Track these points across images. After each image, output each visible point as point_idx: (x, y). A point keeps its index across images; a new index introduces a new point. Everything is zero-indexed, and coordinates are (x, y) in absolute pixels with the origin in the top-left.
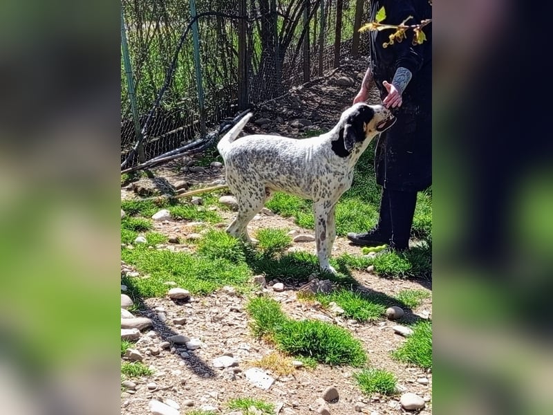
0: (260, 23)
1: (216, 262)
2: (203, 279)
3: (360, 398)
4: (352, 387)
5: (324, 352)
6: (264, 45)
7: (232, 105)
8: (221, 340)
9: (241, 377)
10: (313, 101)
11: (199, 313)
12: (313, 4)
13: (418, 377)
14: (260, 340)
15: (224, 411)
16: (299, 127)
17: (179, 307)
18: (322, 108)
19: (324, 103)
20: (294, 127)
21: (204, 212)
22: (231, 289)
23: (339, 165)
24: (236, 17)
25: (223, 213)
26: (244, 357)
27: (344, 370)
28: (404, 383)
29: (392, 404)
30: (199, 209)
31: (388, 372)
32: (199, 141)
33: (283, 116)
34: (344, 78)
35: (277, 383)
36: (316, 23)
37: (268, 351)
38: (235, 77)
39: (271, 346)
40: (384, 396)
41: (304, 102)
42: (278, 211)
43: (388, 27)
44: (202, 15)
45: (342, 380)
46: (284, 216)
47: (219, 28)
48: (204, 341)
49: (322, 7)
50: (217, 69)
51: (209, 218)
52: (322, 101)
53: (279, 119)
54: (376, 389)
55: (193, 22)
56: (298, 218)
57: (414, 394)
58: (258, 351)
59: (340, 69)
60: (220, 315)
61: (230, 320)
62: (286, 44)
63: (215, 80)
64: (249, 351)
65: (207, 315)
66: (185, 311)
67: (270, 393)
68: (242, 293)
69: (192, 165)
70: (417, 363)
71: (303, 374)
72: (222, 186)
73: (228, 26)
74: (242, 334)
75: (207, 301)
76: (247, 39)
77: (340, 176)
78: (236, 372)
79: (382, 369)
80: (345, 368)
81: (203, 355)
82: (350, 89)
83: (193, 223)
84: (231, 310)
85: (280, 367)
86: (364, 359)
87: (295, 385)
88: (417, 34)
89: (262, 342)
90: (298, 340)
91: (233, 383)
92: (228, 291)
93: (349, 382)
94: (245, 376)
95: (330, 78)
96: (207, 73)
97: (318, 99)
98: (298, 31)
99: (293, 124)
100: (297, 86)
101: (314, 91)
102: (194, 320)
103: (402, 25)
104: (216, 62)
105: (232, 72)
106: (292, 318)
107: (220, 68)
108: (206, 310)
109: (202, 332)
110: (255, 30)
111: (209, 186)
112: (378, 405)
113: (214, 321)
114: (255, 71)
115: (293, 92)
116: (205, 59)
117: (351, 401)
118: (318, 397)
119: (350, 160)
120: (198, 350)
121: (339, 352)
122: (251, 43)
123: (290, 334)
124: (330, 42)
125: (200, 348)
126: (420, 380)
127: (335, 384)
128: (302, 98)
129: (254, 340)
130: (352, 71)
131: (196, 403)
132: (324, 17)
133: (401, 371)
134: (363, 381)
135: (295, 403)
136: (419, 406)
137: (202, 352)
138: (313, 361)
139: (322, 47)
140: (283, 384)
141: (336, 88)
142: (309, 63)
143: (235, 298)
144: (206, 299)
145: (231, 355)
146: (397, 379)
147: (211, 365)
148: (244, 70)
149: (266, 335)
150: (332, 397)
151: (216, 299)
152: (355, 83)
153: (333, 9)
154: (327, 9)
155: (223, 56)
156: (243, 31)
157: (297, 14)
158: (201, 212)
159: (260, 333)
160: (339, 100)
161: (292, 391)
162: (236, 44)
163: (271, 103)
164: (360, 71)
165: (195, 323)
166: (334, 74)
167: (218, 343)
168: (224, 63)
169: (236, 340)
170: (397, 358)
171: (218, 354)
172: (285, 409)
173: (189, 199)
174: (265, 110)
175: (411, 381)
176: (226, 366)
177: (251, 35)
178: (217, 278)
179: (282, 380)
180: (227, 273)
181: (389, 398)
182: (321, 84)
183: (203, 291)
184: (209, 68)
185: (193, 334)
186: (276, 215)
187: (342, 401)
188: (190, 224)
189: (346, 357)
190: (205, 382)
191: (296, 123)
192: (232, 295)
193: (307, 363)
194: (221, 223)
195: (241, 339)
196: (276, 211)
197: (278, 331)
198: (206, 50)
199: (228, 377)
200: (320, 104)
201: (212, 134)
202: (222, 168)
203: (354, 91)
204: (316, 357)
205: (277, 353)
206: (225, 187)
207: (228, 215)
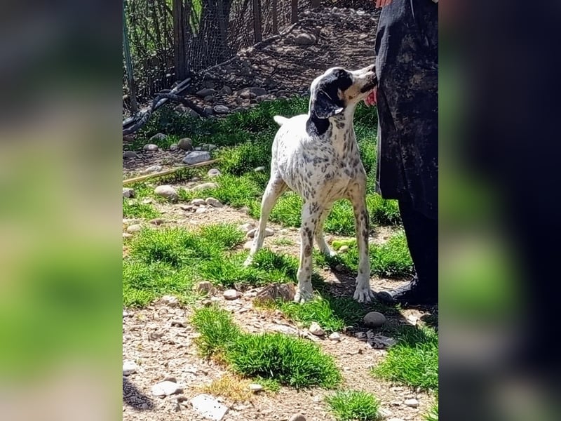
1: (152, 267)
2: (138, 288)
4: (324, 413)
5: (288, 372)
6: (203, 0)
7: (168, 75)
8: (161, 362)
9: (186, 407)
10: (267, 65)
11: (133, 330)
13: (406, 398)
14: (209, 360)
16: (251, 97)
18: (277, 73)
19: (280, 66)
20: (244, 97)
21: (137, 206)
22: (172, 299)
25: (160, 206)
26: (190, 382)
27: (314, 393)
28: (388, 407)
30: (131, 202)
31: (368, 392)
32: (129, 120)
33: (231, 84)
34: (304, 35)
35: (231, 412)
37: (219, 373)
38: (170, 40)
39: (223, 367)
41: (256, 67)
42: (227, 200)
46: (235, 207)
48: (140, 364)
50: (148, 32)
51: (144, 214)
52: (277, 65)
53: (226, 88)
54: (354, 415)
56: (252, 208)
58: (206, 374)
59: (298, 25)
60: (160, 332)
61: (171, 336)
63: (146, 45)
64: (196, 375)
65: (143, 332)
68: (185, 303)
70: (403, 381)
71: (263, 401)
72: (158, 173)
74: (186, 354)
75: (142, 314)
77: (323, 164)
78: (180, 400)
79: (361, 390)
80: (314, 390)
81: (139, 382)
82: (312, 48)
83: (124, 220)
84: (173, 325)
85: (234, 393)
86: (338, 378)
87: (253, 413)
89: (212, 362)
90: (255, 358)
91: (177, 414)
92: (168, 301)
93: (320, 408)
94: (191, 405)
95: (287, 36)
96: (136, 38)
97: (273, 62)
99: (242, 94)
100: (246, 48)
101: (267, 53)
102: (128, 339)
104: (146, 23)
105: (166, 34)
106: (247, 332)
107: (151, 30)
108: (141, 326)
109: (137, 353)
111: (141, 174)
113: (151, 338)
114: (194, 31)
115: (242, 56)
116: (134, 21)
120: (133, 376)
121: (306, 370)
123: (245, 352)
125: (135, 373)
126: (408, 402)
127: (302, 411)
128: (253, 62)
129: (201, 361)
130: (314, 26)
133: (384, 391)
134: (338, 406)
137: (138, 378)
138: (275, 383)
140: (238, 414)
141: (294, 48)
142: (261, 19)
143: (177, 310)
144: (142, 312)
145: (173, 380)
146: (380, 402)
147: (149, 394)
148: (180, 32)
149: (216, 354)
151: (154, 312)
152: (317, 41)
155: (154, 16)
158: (133, 206)
159: (208, 352)
160: (298, 62)
163: (215, 69)
164: (323, 26)
165: (129, 342)
166: (291, 30)
167: (157, 366)
168: (156, 24)
169: (180, 361)
170: (378, 375)
171: (157, 379)
174: (208, 79)
175: (397, 403)
176: (168, 393)
178: (155, 286)
179: (237, 408)
180: (166, 279)
182: (276, 43)
183: (137, 302)
184: (138, 30)
185: (128, 356)
186: (226, 206)
189: (315, 376)
190: (143, 415)
191: (246, 93)
192: (173, 306)
193: (268, 386)
194: (158, 219)
195: (186, 360)
196: (225, 201)
197: (230, 349)
198: (133, 10)
199: (170, 407)
200: (275, 68)
201: (144, 111)
202: (157, 151)
203: (317, 50)
204: (278, 378)
205: (230, 375)
206: (162, 175)
207: (167, 208)
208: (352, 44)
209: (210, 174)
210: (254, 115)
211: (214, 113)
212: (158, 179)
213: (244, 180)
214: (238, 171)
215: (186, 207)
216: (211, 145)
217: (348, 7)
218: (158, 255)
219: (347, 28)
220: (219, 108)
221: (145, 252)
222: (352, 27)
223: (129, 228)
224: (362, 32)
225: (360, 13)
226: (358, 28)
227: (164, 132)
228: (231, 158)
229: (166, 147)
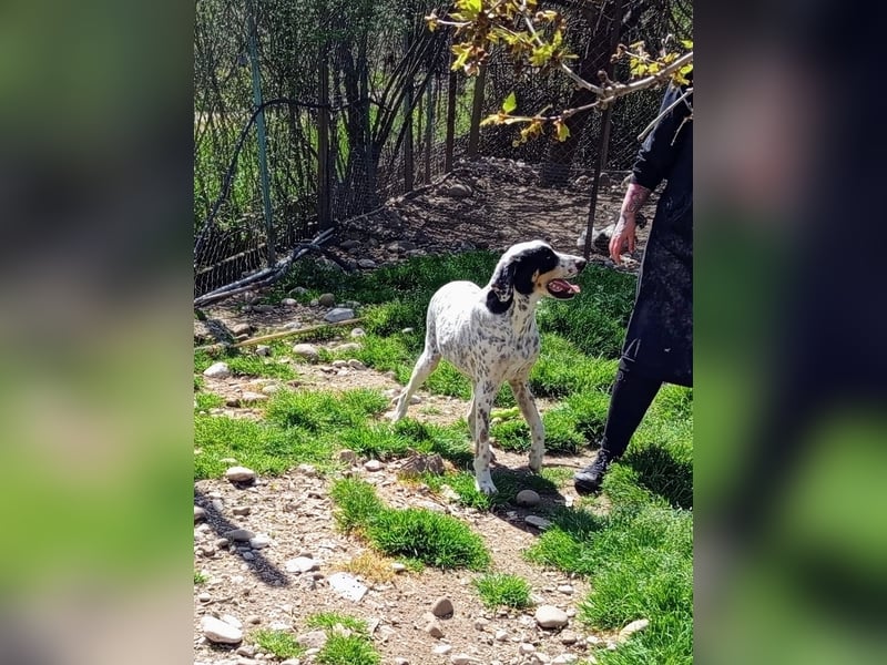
0: (346, 113)
1: (289, 432)
2: (273, 455)
3: (482, 612)
4: (470, 597)
5: (433, 551)
6: (352, 143)
7: (310, 223)
8: (297, 536)
9: (323, 585)
10: (417, 216)
11: (267, 500)
12: (417, 87)
13: (559, 584)
14: (348, 535)
15: (300, 630)
16: (399, 252)
17: (241, 492)
18: (428, 226)
19: (432, 219)
20: (392, 252)
21: (273, 366)
22: (309, 468)
23: (495, 327)
24: (315, 106)
25: (298, 366)
26: (327, 558)
27: (461, 576)
28: (540, 592)
29: (524, 620)
30: (267, 361)
31: (519, 577)
32: (266, 270)
33: (377, 236)
34: (458, 186)
35: (371, 592)
36: (421, 112)
37: (359, 550)
38: (313, 186)
39: (363, 543)
40: (514, 610)
41: (406, 219)
42: (372, 363)
43: (519, 119)
44: (268, 103)
45: (457, 589)
46: (379, 371)
47: (292, 119)
48: (273, 538)
49: (429, 92)
50: (289, 175)
51: (280, 374)
52: (429, 217)
53: (373, 241)
54: (504, 600)
55: (258, 112)
56: (398, 372)
57: (554, 608)
58: (345, 550)
59: (453, 174)
60: (295, 503)
61: (308, 508)
62: (382, 141)
63: (287, 190)
64: (334, 551)
65: (277, 503)
66: (248, 497)
67: (361, 605)
68: (324, 473)
69: (256, 303)
70: (557, 565)
71: (406, 582)
72: (297, 330)
73: (304, 117)
74: (324, 528)
75: (277, 483)
76: (329, 134)
77: (499, 344)
78: (317, 578)
79: (511, 574)
80: (461, 572)
81: (272, 556)
82: (466, 201)
83: (259, 380)
84: (310, 496)
85: (375, 572)
86: (487, 560)
87: (395, 595)
88: (559, 129)
89: (351, 538)
90: (398, 535)
91: (312, 593)
92: (305, 470)
93: (466, 591)
94: (328, 583)
95: (441, 187)
96: (276, 180)
97: (424, 214)
98: (397, 124)
99: (390, 248)
100: (396, 198)
101: (418, 204)
102: (261, 510)
103: (538, 116)
104: (288, 165)
105: (310, 179)
106: (391, 506)
107: (293, 174)
108: (276, 496)
109: (271, 525)
110: (341, 123)
111: (280, 331)
112: (506, 622)
113: (287, 510)
114: (340, 177)
115: (391, 206)
116: (274, 162)
117: (470, 616)
118: (425, 611)
119: (513, 318)
120: (266, 550)
121: (453, 551)
122: (335, 140)
123: (388, 528)
124: (440, 139)
125: (268, 546)
126: (561, 588)
127: (448, 594)
128: (402, 213)
129: (340, 536)
130: (470, 177)
131: (264, 620)
132: (431, 106)
133: (536, 575)
134: (486, 590)
135: (395, 619)
136: (560, 623)
137: (271, 552)
138: (419, 563)
139: (429, 145)
140: (379, 594)
141: (447, 200)
142: (412, 166)
143: (315, 480)
144: (276, 481)
145: (310, 556)
146: (531, 587)
147: (283, 570)
148: (325, 176)
149: (356, 529)
150: (445, 611)
151: (289, 481)
152: (472, 193)
153: (444, 95)
154: (435, 94)
155: (297, 158)
156: (324, 124)
157: (395, 101)
158: (270, 365)
159: (348, 527)
160: (452, 215)
161: (391, 604)
162: (314, 141)
163: (361, 219)
164: (480, 177)
165: (262, 513)
166: (445, 180)
167: (292, 540)
168: (298, 166)
169: (317, 536)
170: (530, 559)
171: (292, 555)
172: (382, 628)
173: (253, 348)
174: (353, 229)
175: (549, 589)
176: (303, 570)
177: (334, 129)
178: (291, 453)
179: (378, 588)
180: (304, 446)
181: (520, 612)
182: (428, 194)
183: (272, 470)
184: (279, 173)
185: (260, 528)
186: (370, 369)
187: (457, 616)
188: (254, 382)
189: (462, 558)
190: (275, 592)
191: (394, 246)
192: (311, 476)
193: (411, 566)
194: (296, 380)
195: (323, 535)
196: (369, 364)
197: (372, 524)
198: (275, 150)
199: (305, 585)
200: (426, 220)
201: (283, 261)
202: (296, 306)
203: (472, 203)
204: (423, 558)
205: (371, 552)
206: (301, 332)
207: (306, 369)
208: (510, 198)
209: (354, 334)
210: (402, 271)
211: (359, 267)
212: (297, 336)
213: (392, 343)
214: (384, 332)
215: (327, 368)
216: (355, 303)
217: (507, 157)
218: (296, 419)
219: (506, 181)
220: (364, 262)
221: (281, 416)
222: (509, 179)
223: (265, 389)
224: (521, 185)
225: (521, 164)
226: (517, 181)
227: (304, 286)
228: (377, 317)
229: (305, 302)
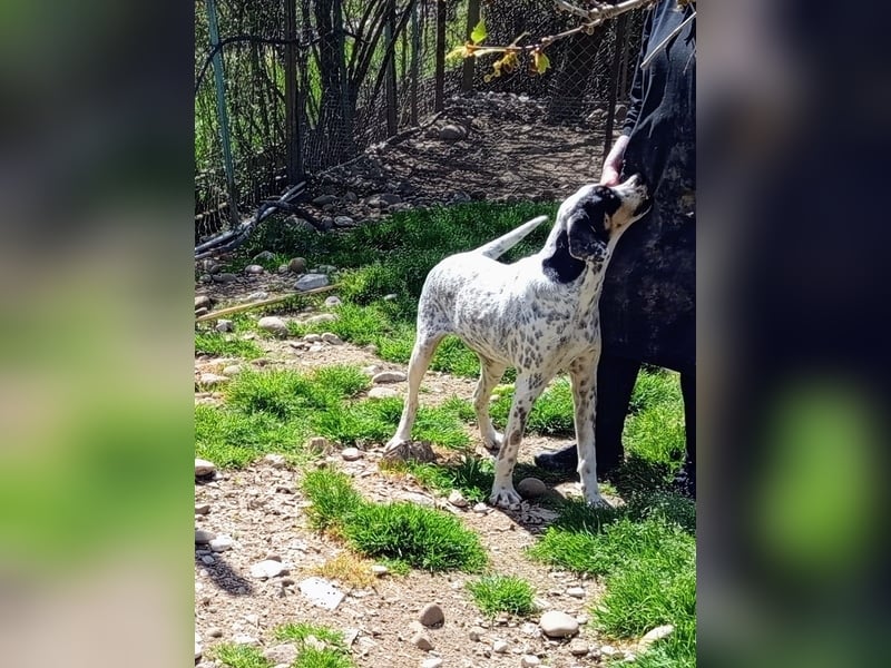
0: (318, 49)
1: (253, 419)
2: (235, 445)
3: (478, 620)
4: (464, 603)
5: (420, 551)
6: (325, 83)
7: (278, 178)
8: (263, 537)
9: (293, 592)
10: (402, 164)
11: (229, 496)
12: (400, 14)
13: (568, 587)
14: (322, 534)
15: (268, 644)
16: (381, 206)
17: (200, 487)
18: (416, 175)
19: (419, 167)
20: (373, 206)
21: (236, 343)
22: (277, 458)
24: (281, 42)
25: (264, 343)
26: (298, 562)
27: (453, 579)
28: (545, 596)
29: (527, 628)
30: (228, 338)
31: (521, 578)
32: (228, 234)
33: (356, 190)
34: (450, 127)
35: (348, 599)
36: (405, 44)
37: (334, 551)
38: (281, 134)
39: (339, 543)
40: (515, 617)
41: (389, 168)
42: (349, 336)
43: (491, 50)
44: (228, 41)
45: (449, 594)
46: (358, 345)
47: (254, 59)
48: (237, 539)
49: (414, 18)
50: (253, 123)
51: (244, 352)
52: (416, 165)
53: (351, 195)
54: (503, 606)
55: (215, 52)
56: (380, 346)
57: (562, 614)
58: (318, 552)
59: (444, 114)
60: (262, 499)
61: (275, 505)
62: (360, 79)
63: (250, 140)
64: (305, 553)
65: (241, 499)
66: (208, 493)
67: (337, 615)
68: (294, 464)
69: (217, 272)
70: (565, 565)
71: (387, 586)
72: (263, 301)
73: (269, 55)
74: (294, 526)
75: (240, 477)
76: (298, 74)
77: (561, 322)
78: (286, 584)
79: (512, 575)
80: (453, 574)
81: (234, 561)
82: (460, 144)
83: (219, 360)
84: (278, 491)
85: (353, 576)
86: (484, 560)
87: (376, 601)
88: (537, 60)
89: (326, 538)
90: (379, 533)
91: (281, 600)
92: (273, 461)
93: (459, 597)
94: (299, 589)
95: (430, 129)
96: (239, 130)
97: (410, 161)
98: (377, 58)
99: (371, 202)
100: (377, 143)
101: (403, 150)
102: (222, 508)
103: (512, 46)
104: (251, 112)
105: (277, 126)
106: (370, 500)
107: (258, 120)
108: (239, 491)
109: (233, 524)
110: (311, 60)
111: (242, 302)
112: (505, 631)
113: (251, 507)
114: (311, 122)
115: (372, 153)
116: (236, 109)
117: (463, 625)
118: (411, 620)
120: (228, 553)
121: (443, 550)
122: (305, 79)
123: (368, 525)
124: (429, 73)
125: (231, 549)
126: (571, 591)
127: (438, 600)
128: (384, 161)
129: (313, 535)
130: (464, 116)
131: (226, 632)
132: (417, 35)
133: (542, 577)
134: (482, 595)
135: (376, 629)
136: (568, 632)
137: (233, 555)
138: (404, 565)
139: (415, 81)
140: (357, 601)
141: (438, 144)
142: (396, 106)
143: (284, 473)
144: (240, 474)
145: (278, 559)
146: (536, 590)
147: (248, 575)
148: (294, 122)
149: (331, 527)
150: (434, 620)
151: (254, 474)
152: (467, 135)
153: (431, 24)
154: (422, 21)
155: (261, 103)
156: (291, 60)
157: (375, 30)
158: (232, 342)
159: (321, 525)
160: (443, 162)
161: (372, 612)
162: (281, 83)
163: (337, 171)
164: (475, 116)
165: (224, 511)
166: (435, 121)
167: (258, 541)
168: (264, 113)
169: (286, 536)
170: (535, 558)
171: (258, 558)
172: (361, 639)
173: (213, 323)
174: (328, 182)
175: (557, 592)
176: (271, 575)
177: (304, 68)
178: (256, 442)
179: (356, 594)
180: (271, 434)
181: (522, 619)
182: (415, 138)
183: (234, 462)
184: (242, 121)
185: (221, 528)
186: (347, 343)
187: (449, 625)
188: (214, 362)
189: (454, 557)
190: (239, 601)
191: (375, 201)
192: (279, 467)
193: (395, 568)
194: (262, 359)
195: (293, 534)
196: (346, 337)
197: (349, 521)
198: (236, 95)
199: (273, 592)
200: (413, 168)
201: (246, 223)
202: (262, 273)
203: (467, 146)
204: (408, 559)
205: (348, 553)
206: (268, 303)
207: (273, 345)
208: (512, 138)
209: (328, 302)
210: (385, 229)
211: (335, 226)
212: (262, 308)
213: (371, 312)
214: (362, 300)
215: (297, 344)
216: (329, 267)
217: (508, 91)
218: (261, 403)
219: (506, 119)
220: (341, 219)
221: (245, 399)
222: (512, 116)
223: (226, 370)
224: (525, 123)
225: (524, 99)
226: (520, 118)
227: (271, 250)
228: (354, 283)
229: (273, 269)
